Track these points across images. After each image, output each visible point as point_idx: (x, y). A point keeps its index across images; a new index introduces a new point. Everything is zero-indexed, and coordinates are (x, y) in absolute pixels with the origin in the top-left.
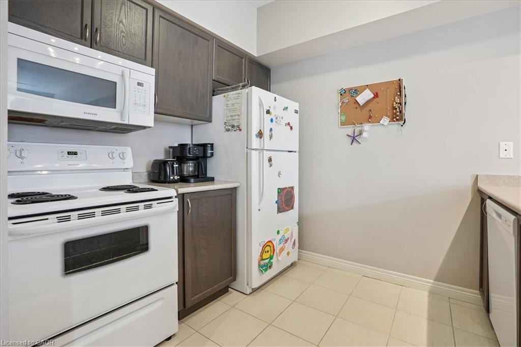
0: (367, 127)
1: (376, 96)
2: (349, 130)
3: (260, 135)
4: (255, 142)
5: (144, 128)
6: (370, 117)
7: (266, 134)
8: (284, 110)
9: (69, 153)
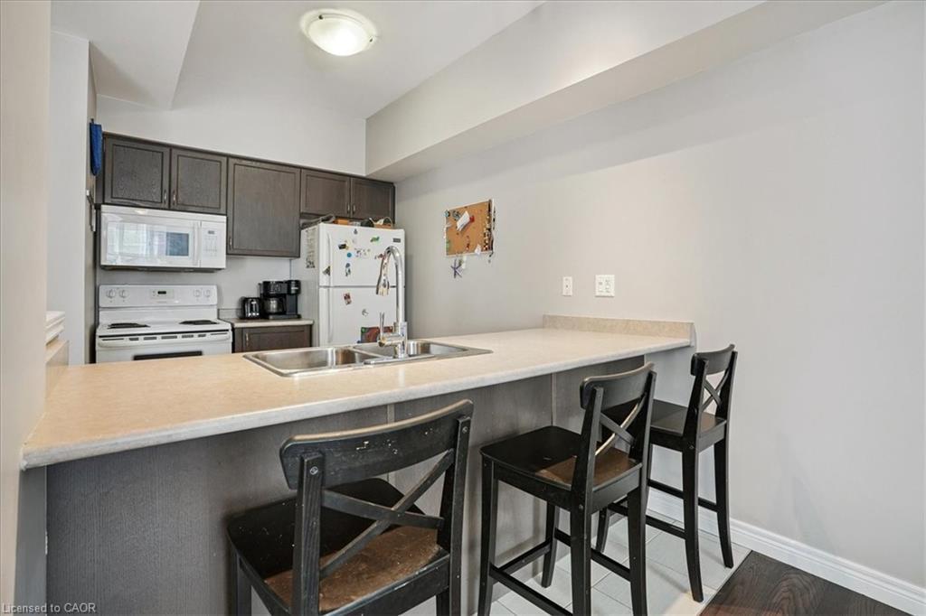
0: (465, 257)
1: (472, 220)
2: (452, 260)
3: (328, 271)
4: (324, 280)
5: (220, 269)
6: (468, 246)
7: (338, 271)
8: (372, 241)
9: (159, 293)
